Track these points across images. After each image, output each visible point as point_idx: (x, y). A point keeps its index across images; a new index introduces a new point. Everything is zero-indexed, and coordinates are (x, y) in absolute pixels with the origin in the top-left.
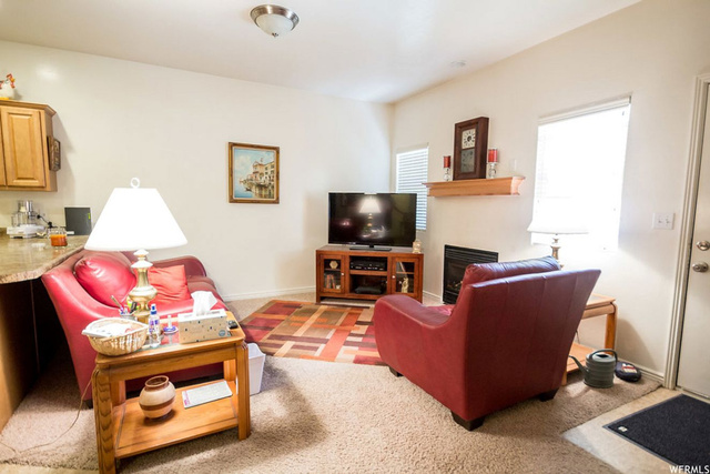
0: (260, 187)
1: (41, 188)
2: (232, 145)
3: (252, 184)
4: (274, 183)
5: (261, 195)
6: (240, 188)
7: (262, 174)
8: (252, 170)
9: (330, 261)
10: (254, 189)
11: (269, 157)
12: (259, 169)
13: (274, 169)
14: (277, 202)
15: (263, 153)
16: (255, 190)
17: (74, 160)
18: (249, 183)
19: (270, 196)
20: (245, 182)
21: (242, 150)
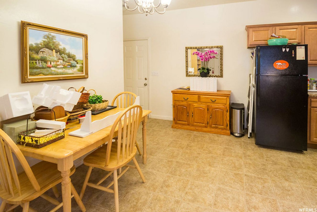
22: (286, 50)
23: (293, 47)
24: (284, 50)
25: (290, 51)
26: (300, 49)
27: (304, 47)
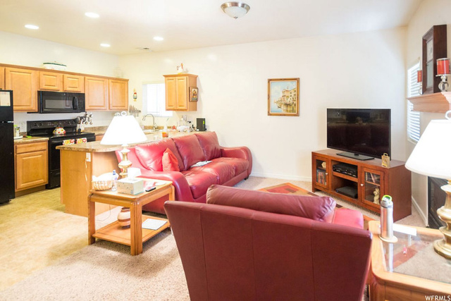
0: (287, 105)
1: (186, 110)
2: (270, 80)
3: (282, 104)
4: (296, 102)
5: (287, 111)
6: (274, 106)
7: (288, 97)
8: (281, 95)
9: (322, 162)
10: (282, 107)
11: (293, 85)
12: (286, 94)
13: (296, 93)
14: (297, 115)
15: (289, 83)
16: (284, 108)
17: (203, 97)
18: (280, 103)
19: (293, 111)
20: (277, 102)
21: (277, 82)
27: (9, 93)
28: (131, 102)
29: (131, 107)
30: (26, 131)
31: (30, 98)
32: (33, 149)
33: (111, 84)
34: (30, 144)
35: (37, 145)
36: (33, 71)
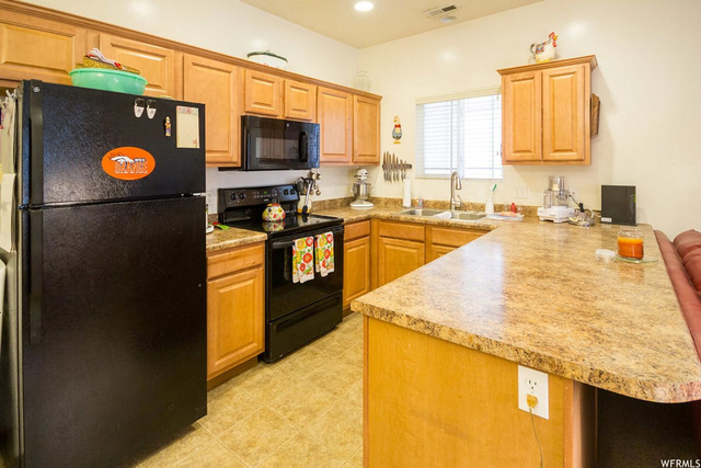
1: (579, 162)
22: (145, 112)
23: (167, 108)
24: (138, 111)
25: (160, 118)
26: (188, 116)
27: (196, 110)
28: (387, 146)
29: (387, 156)
30: (216, 212)
31: (229, 133)
32: (239, 264)
33: (356, 105)
34: (233, 253)
35: (245, 255)
36: (234, 68)
